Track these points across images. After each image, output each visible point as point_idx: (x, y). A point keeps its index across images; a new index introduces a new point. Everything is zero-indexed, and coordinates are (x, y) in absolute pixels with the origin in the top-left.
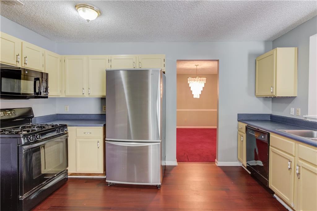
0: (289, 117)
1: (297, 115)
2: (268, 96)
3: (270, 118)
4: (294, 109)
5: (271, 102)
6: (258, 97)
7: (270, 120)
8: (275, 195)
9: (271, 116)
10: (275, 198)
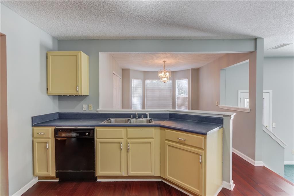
0: (82, 112)
1: (90, 110)
2: (62, 95)
3: (58, 116)
4: (86, 105)
5: (58, 100)
6: (49, 95)
7: (58, 118)
8: (98, 180)
9: (59, 114)
10: (101, 182)
